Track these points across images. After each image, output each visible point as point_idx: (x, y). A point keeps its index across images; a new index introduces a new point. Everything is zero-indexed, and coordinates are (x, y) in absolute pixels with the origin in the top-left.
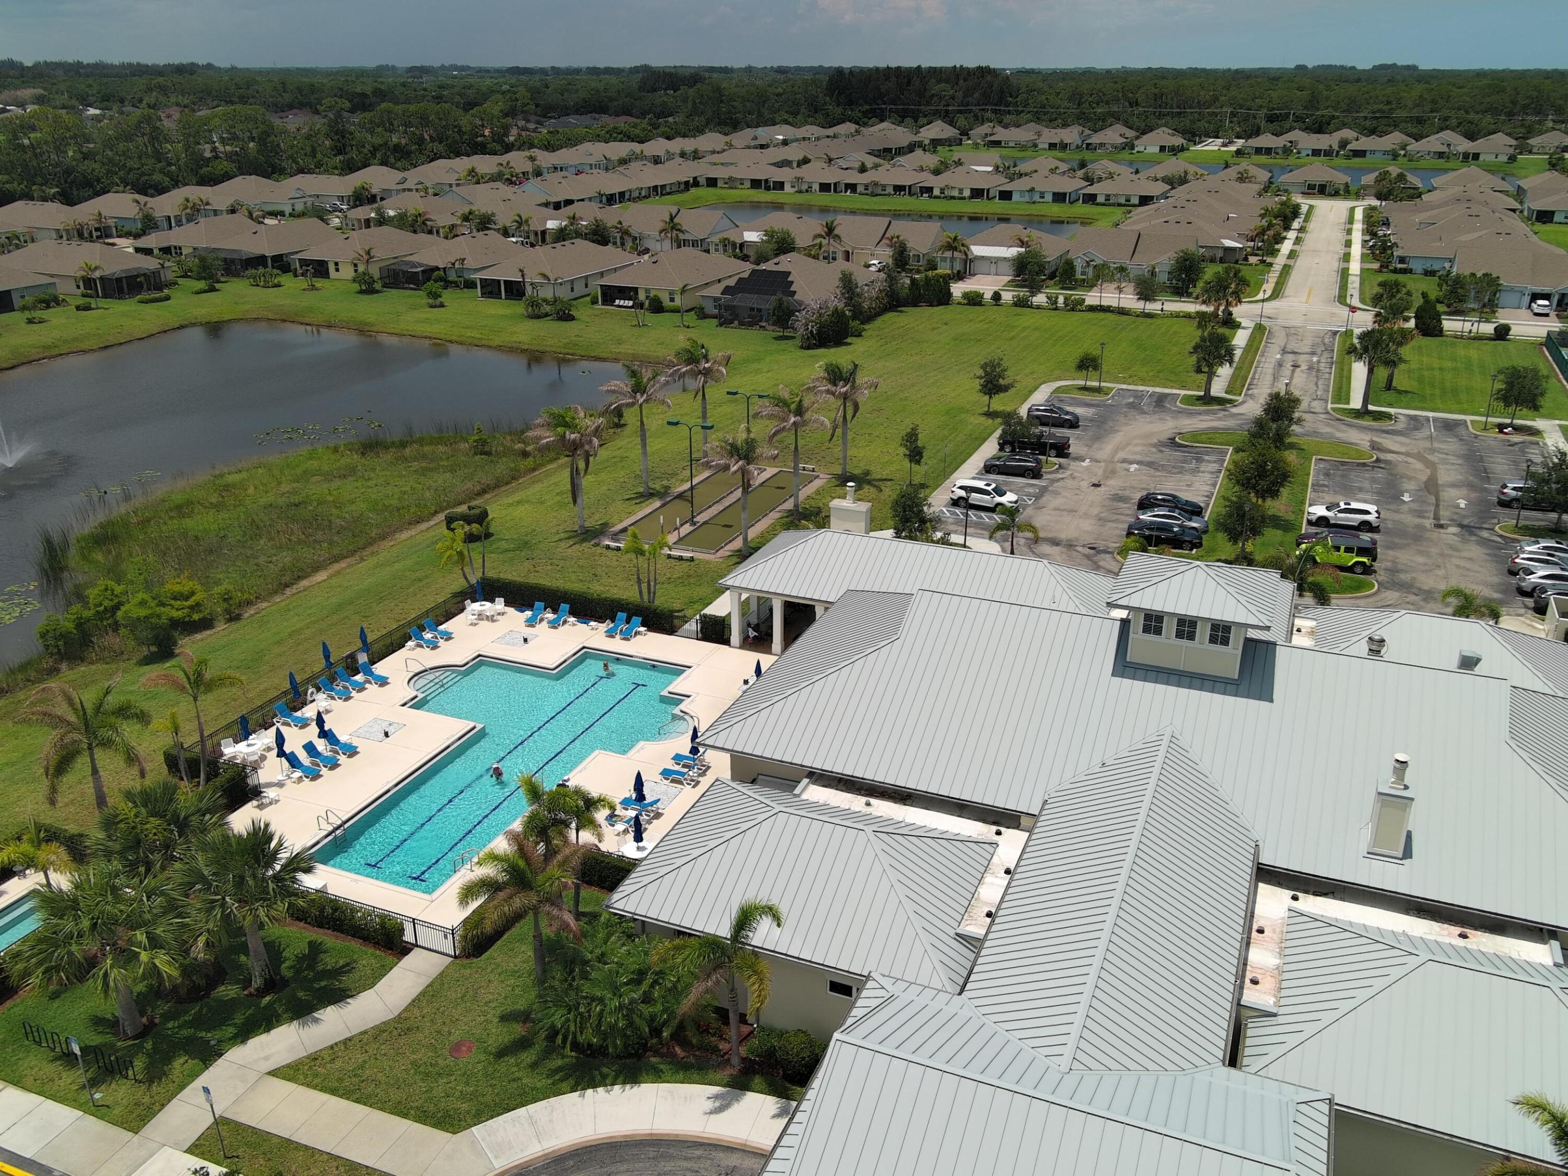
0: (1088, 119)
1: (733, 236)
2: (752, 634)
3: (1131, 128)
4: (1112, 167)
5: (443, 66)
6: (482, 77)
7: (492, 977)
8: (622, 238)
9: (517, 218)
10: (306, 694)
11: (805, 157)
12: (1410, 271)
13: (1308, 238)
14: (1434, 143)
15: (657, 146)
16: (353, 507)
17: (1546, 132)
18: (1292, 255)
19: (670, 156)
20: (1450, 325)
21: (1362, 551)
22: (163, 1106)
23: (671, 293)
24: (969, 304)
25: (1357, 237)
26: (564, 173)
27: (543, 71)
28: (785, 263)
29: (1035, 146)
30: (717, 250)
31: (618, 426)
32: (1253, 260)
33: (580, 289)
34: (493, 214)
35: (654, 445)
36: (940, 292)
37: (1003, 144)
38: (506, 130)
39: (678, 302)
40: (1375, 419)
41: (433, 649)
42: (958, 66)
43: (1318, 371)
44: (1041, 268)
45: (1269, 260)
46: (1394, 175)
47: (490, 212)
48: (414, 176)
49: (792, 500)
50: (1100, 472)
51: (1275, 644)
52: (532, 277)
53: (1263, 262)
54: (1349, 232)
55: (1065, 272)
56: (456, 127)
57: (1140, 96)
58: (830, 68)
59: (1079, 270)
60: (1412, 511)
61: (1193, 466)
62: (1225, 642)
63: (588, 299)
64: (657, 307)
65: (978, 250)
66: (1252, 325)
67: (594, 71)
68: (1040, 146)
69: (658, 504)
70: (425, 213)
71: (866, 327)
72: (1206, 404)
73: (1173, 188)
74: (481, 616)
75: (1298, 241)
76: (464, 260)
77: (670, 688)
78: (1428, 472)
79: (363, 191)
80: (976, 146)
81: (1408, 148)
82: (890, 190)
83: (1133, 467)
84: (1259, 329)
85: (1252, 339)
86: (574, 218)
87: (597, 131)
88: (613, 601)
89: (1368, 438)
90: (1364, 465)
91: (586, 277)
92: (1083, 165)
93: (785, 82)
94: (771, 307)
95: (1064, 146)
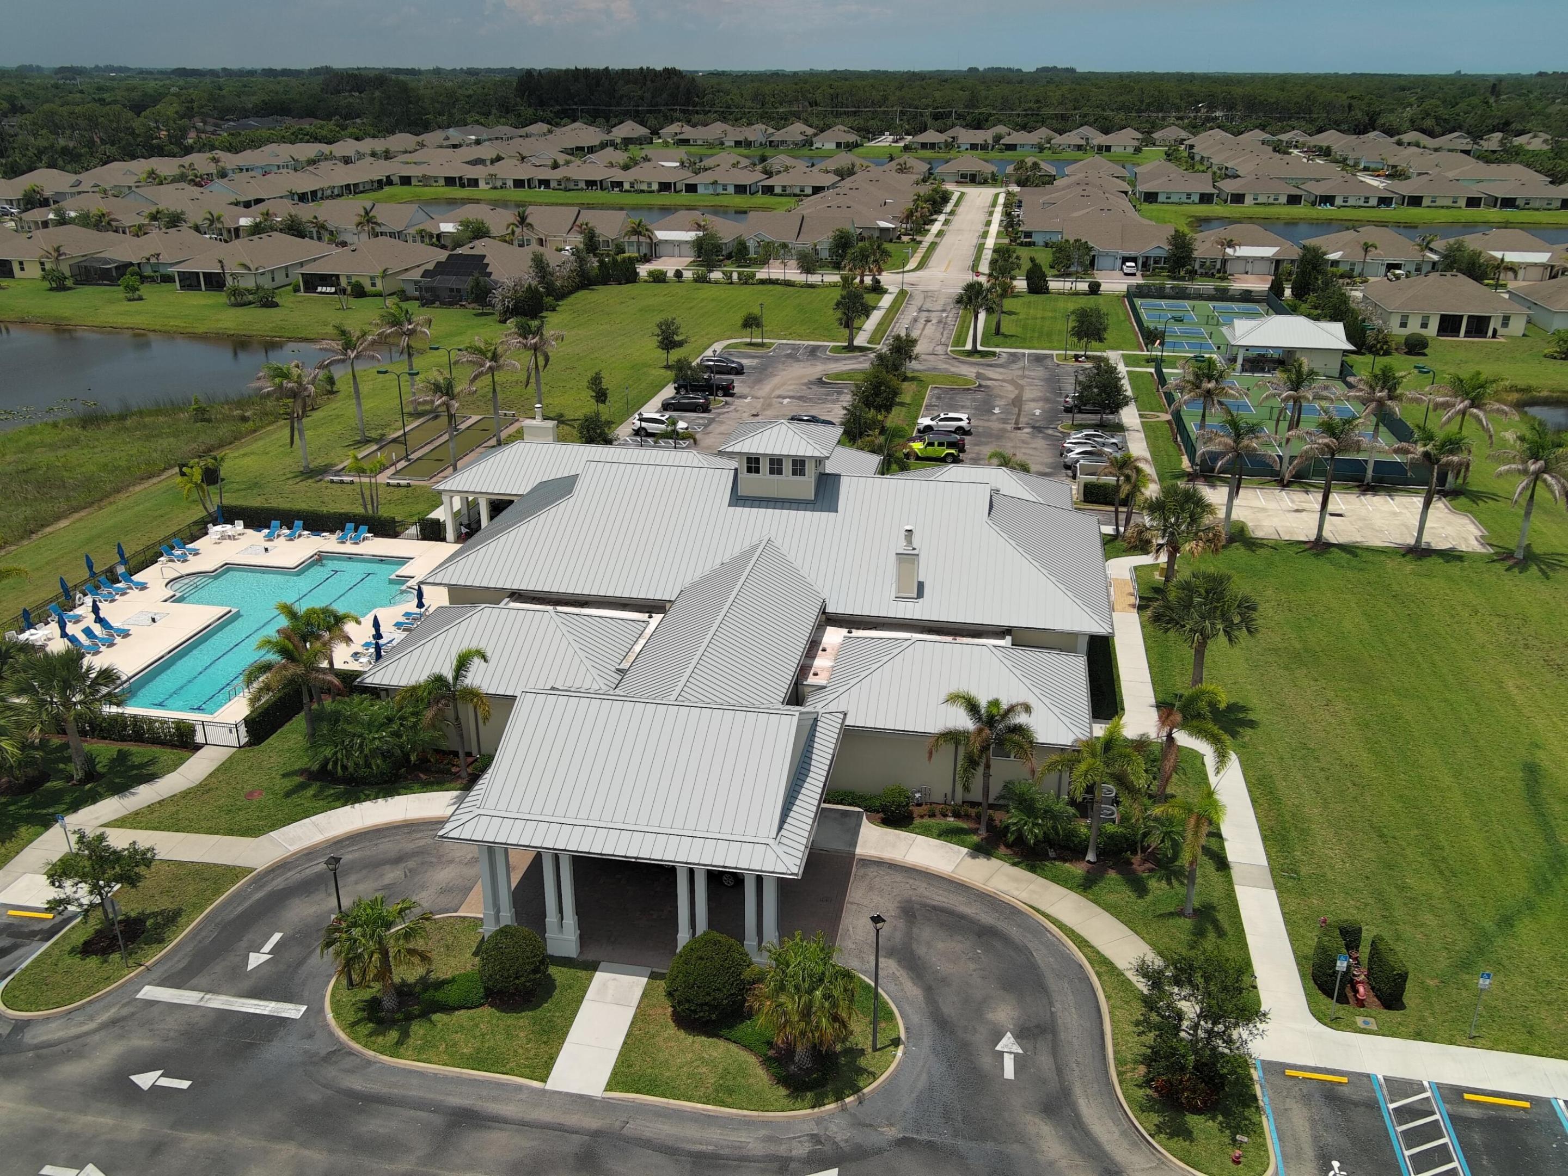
0: (773, 119)
1: (429, 227)
2: (464, 530)
3: (811, 126)
4: (789, 161)
5: (97, 66)
6: (144, 79)
7: (271, 754)
8: (318, 232)
9: (209, 216)
10: (74, 600)
11: (498, 155)
12: (1033, 244)
13: (957, 221)
14: (1073, 138)
15: (347, 147)
16: (83, 470)
17: (1167, 126)
18: (940, 234)
19: (360, 156)
20: (1054, 285)
21: (951, 445)
22: (18, 853)
23: (372, 278)
24: (654, 281)
25: (997, 217)
26: (251, 173)
27: (212, 73)
28: (480, 247)
29: (722, 143)
30: (414, 241)
31: (332, 392)
32: (905, 239)
33: (280, 279)
34: (183, 213)
35: (367, 404)
36: (627, 270)
37: (691, 142)
38: (184, 132)
39: (379, 286)
40: (982, 357)
41: (183, 562)
42: (645, 68)
43: (946, 323)
44: (717, 249)
45: (918, 238)
46: (1029, 164)
47: (179, 211)
48: (88, 179)
49: (495, 439)
50: (759, 406)
51: (839, 475)
52: (232, 267)
53: (913, 240)
54: (991, 214)
55: (739, 251)
56: (128, 129)
57: (819, 98)
58: (522, 70)
59: (752, 250)
60: (999, 420)
61: (835, 397)
62: (802, 473)
63: (290, 288)
64: (359, 292)
65: (661, 235)
66: (897, 290)
67: (270, 73)
68: (727, 144)
69: (375, 447)
70: (109, 214)
71: (560, 303)
72: (850, 351)
73: (843, 179)
74: (223, 537)
75: (946, 222)
76: (158, 255)
77: (398, 573)
78: (1017, 392)
79: (34, 195)
80: (666, 144)
81: (1052, 142)
82: (583, 185)
83: (786, 401)
84: (902, 293)
85: (895, 301)
86: (267, 214)
87: (283, 133)
88: (341, 514)
89: (975, 371)
90: (969, 389)
91: (286, 267)
92: (763, 159)
93: (475, 84)
94: (469, 288)
95: (748, 144)
